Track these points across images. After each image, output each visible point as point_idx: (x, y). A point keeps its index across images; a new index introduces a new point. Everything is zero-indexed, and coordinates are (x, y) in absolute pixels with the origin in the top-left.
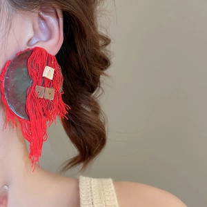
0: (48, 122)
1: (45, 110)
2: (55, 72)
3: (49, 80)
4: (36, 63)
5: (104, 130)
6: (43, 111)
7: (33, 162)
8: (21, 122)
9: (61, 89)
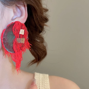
0: (23, 52)
1: (21, 48)
2: (25, 31)
3: (22, 35)
4: (16, 28)
5: (46, 50)
6: (20, 48)
7: (17, 70)
8: (11, 54)
9: (27, 37)
